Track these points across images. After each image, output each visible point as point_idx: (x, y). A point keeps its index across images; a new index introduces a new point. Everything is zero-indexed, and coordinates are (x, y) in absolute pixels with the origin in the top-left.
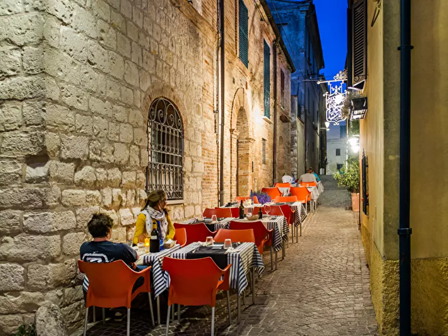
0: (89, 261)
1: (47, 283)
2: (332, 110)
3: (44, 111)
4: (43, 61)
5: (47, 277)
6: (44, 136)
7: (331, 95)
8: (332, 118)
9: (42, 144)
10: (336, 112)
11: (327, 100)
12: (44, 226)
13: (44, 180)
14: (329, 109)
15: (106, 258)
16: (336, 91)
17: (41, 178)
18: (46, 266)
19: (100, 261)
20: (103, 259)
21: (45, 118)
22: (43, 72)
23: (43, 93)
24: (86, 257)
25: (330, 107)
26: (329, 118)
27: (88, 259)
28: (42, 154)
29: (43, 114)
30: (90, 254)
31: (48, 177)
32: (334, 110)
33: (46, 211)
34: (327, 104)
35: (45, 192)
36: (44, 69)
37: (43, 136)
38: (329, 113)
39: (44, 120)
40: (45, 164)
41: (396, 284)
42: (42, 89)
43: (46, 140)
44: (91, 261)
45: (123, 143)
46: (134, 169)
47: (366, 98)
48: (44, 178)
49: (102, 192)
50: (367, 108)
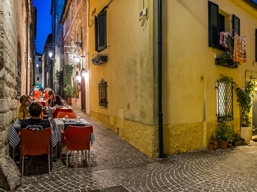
0: (31, 129)
1: (2, 143)
2: (71, 60)
3: (3, 37)
4: (2, 7)
5: (3, 139)
6: (3, 52)
7: (71, 53)
8: (71, 63)
9: (1, 57)
10: (73, 61)
11: (69, 55)
12: (2, 107)
13: (2, 80)
14: (70, 59)
15: (42, 128)
16: (73, 51)
18: (3, 132)
19: (38, 129)
20: (40, 128)
21: (3, 41)
22: (2, 13)
23: (2, 26)
24: (29, 127)
25: (70, 58)
26: (70, 63)
27: (30, 128)
29: (2, 39)
30: (32, 126)
31: (4, 78)
32: (72, 60)
33: (2, 99)
34: (69, 57)
35: (3, 87)
36: (3, 12)
38: (70, 61)
39: (3, 43)
40: (2, 69)
42: (2, 23)
43: (4, 55)
44: (33, 130)
45: (14, 63)
46: (15, 78)
47: (107, 57)
48: (1, 78)
49: (11, 89)
50: (107, 61)
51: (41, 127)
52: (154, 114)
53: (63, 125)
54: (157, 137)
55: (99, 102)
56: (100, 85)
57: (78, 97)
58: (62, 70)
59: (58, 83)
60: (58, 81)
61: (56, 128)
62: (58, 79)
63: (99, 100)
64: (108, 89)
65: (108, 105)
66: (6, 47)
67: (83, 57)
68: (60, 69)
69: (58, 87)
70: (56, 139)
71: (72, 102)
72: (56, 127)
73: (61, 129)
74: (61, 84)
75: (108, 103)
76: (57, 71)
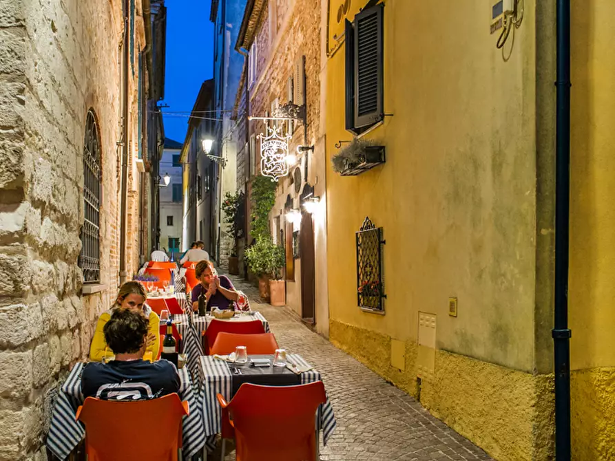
0: (115, 397)
1: (20, 446)
2: (269, 160)
3: (22, 102)
4: (21, 5)
5: (20, 435)
6: (21, 151)
7: (267, 138)
8: (269, 171)
9: (17, 168)
10: (274, 163)
11: (262, 145)
12: (16, 331)
13: (16, 240)
14: (265, 158)
15: (149, 391)
16: (274, 133)
17: (11, 234)
18: (19, 413)
19: (137, 396)
20: (143, 391)
21: (22, 116)
22: (22, 26)
23: (20, 67)
24: (107, 390)
25: (266, 154)
26: (265, 170)
27: (110, 394)
28: (14, 187)
29: (18, 108)
30: (116, 385)
31: (24, 234)
32: (272, 159)
33: (20, 302)
34: (262, 150)
35: (20, 263)
36: (24, 20)
37: (18, 152)
38: (265, 163)
39: (21, 120)
40: (18, 206)
41: (548, 407)
42: (19, 58)
43: (25, 161)
44: (119, 398)
45: (71, 179)
46: (75, 228)
47: (384, 147)
48: (16, 236)
49: (56, 267)
50: (385, 162)
51: (147, 387)
52: (536, 331)
53: (228, 379)
54: (547, 413)
55: (359, 294)
56: (360, 240)
57: (291, 277)
58: (244, 192)
59: (230, 234)
60: (229, 226)
61: (205, 391)
62: (230, 221)
63: (358, 286)
64: (387, 250)
65: (388, 303)
66: (37, 134)
67: (307, 148)
68: (238, 190)
69: (231, 247)
70: (202, 429)
71: (274, 294)
72: (204, 385)
73: (220, 392)
74: (240, 237)
75: (385, 296)
76: (228, 196)
